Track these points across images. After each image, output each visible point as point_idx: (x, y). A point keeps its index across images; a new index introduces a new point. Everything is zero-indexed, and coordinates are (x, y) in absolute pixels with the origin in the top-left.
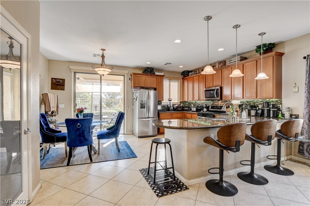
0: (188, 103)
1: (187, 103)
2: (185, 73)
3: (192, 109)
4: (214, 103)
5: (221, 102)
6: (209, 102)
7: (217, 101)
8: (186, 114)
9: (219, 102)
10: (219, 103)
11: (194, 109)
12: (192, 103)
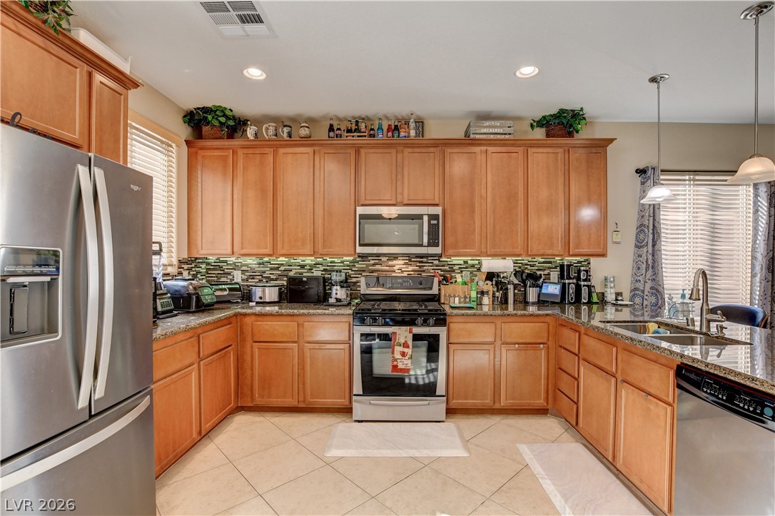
0: (208, 264)
1: (203, 266)
2: (222, 119)
3: (258, 292)
4: (368, 265)
5: (405, 264)
6: (342, 262)
7: (384, 259)
8: (248, 320)
9: (395, 262)
10: (397, 267)
11: (271, 294)
12: (235, 266)
